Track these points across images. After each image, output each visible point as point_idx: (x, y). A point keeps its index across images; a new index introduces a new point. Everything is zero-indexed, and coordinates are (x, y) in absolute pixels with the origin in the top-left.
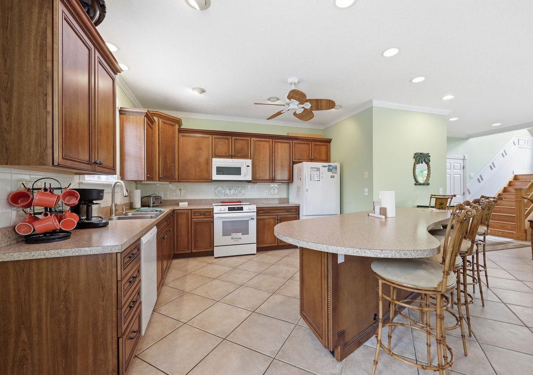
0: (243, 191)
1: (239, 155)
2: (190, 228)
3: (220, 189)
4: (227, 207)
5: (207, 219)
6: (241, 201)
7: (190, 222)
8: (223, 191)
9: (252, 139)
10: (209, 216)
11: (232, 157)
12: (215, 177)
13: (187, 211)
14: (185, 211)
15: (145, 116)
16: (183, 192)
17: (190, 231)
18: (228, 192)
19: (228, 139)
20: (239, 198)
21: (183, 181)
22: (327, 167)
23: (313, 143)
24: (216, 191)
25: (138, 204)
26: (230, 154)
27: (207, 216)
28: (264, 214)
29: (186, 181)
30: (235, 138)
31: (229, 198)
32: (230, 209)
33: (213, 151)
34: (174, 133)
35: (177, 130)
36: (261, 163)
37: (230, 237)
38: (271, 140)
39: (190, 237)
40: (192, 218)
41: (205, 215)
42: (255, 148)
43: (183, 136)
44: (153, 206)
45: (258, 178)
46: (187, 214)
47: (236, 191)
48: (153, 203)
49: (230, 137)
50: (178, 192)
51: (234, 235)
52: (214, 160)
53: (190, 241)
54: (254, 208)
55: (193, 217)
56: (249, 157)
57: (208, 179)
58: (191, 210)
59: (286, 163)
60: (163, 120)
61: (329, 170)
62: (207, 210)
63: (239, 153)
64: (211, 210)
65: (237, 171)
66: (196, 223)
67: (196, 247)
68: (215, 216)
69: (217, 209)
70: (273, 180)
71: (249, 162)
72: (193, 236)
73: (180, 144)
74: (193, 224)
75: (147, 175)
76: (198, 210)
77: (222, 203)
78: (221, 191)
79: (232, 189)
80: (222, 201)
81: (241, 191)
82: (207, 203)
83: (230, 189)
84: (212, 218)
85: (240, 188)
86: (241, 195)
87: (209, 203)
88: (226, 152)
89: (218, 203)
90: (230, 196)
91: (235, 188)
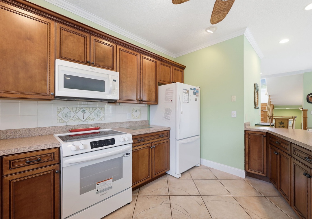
0: (102, 114)
1: (101, 64)
3: (66, 111)
4: (87, 142)
5: (44, 169)
6: (99, 126)
8: (73, 115)
9: (118, 47)
10: (49, 163)
11: (90, 64)
12: (61, 91)
18: (80, 115)
19: (84, 37)
20: (96, 122)
22: (193, 90)
23: (174, 67)
24: (60, 115)
26: (88, 59)
27: (44, 164)
28: (138, 144)
30: (95, 38)
32: (94, 145)
33: (58, 49)
36: (129, 79)
37: (95, 191)
38: (139, 55)
40: (2, 177)
41: (39, 161)
42: (121, 59)
45: (125, 98)
47: (93, 114)
49: (88, 35)
51: (101, 186)
52: (59, 62)
54: (128, 137)
55: (7, 172)
56: (115, 69)
57: (46, 95)
58: (1, 157)
59: (152, 83)
61: (195, 93)
62: (46, 152)
63: (101, 61)
64: (54, 150)
65: (99, 85)
66: (17, 184)
68: (64, 162)
69: (66, 148)
70: (140, 101)
71: (115, 75)
74: (6, 187)
76: (20, 156)
77: (72, 132)
78: (68, 115)
79: (86, 111)
80: (70, 128)
81: (99, 114)
82: (44, 134)
83: (84, 111)
84: (58, 165)
85: (98, 109)
86: (99, 118)
87: (48, 133)
88: (80, 55)
89: (64, 132)
90: (83, 120)
91: (91, 110)
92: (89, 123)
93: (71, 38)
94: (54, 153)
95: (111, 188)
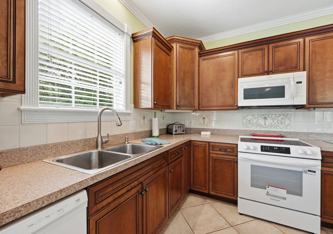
0: (287, 122)
1: (281, 69)
2: (207, 164)
3: (249, 117)
5: (228, 157)
6: (283, 134)
7: (207, 158)
8: (255, 121)
9: (308, 39)
10: (231, 154)
11: (268, 73)
12: (242, 102)
13: (204, 143)
14: (202, 143)
15: (153, 36)
16: (206, 120)
17: (207, 168)
19: (262, 50)
20: (280, 130)
21: (204, 108)
24: (244, 121)
25: (156, 133)
26: (266, 69)
27: (228, 153)
29: (206, 108)
30: (273, 45)
31: (263, 129)
33: (240, 70)
34: (193, 57)
35: (197, 54)
37: (265, 191)
39: (207, 175)
40: (209, 153)
41: (226, 151)
43: (204, 60)
44: (175, 134)
45: (320, 101)
46: (205, 147)
47: (275, 121)
48: (176, 131)
49: (266, 46)
50: (201, 120)
51: (271, 190)
52: (240, 80)
53: (207, 179)
54: (315, 151)
55: (211, 152)
56: (302, 68)
57: (232, 106)
58: (209, 142)
60: (181, 45)
62: (229, 145)
63: (281, 65)
64: (234, 146)
65: (279, 92)
66: (215, 160)
67: (214, 188)
68: (240, 155)
69: (242, 146)
71: (301, 75)
72: (211, 175)
73: (200, 69)
74: (211, 159)
75: (154, 101)
76: (217, 144)
77: (253, 136)
78: (251, 121)
79: (268, 118)
80: (252, 133)
81: (283, 122)
82: (233, 134)
83: (265, 118)
84: (236, 157)
85: (282, 116)
86: (283, 126)
87: (236, 134)
88: (258, 67)
89: (247, 135)
90: (265, 127)
91: (273, 116)
92: (271, 130)
93: (250, 57)
94: (234, 147)
95: (285, 199)
